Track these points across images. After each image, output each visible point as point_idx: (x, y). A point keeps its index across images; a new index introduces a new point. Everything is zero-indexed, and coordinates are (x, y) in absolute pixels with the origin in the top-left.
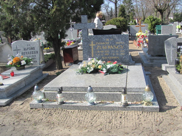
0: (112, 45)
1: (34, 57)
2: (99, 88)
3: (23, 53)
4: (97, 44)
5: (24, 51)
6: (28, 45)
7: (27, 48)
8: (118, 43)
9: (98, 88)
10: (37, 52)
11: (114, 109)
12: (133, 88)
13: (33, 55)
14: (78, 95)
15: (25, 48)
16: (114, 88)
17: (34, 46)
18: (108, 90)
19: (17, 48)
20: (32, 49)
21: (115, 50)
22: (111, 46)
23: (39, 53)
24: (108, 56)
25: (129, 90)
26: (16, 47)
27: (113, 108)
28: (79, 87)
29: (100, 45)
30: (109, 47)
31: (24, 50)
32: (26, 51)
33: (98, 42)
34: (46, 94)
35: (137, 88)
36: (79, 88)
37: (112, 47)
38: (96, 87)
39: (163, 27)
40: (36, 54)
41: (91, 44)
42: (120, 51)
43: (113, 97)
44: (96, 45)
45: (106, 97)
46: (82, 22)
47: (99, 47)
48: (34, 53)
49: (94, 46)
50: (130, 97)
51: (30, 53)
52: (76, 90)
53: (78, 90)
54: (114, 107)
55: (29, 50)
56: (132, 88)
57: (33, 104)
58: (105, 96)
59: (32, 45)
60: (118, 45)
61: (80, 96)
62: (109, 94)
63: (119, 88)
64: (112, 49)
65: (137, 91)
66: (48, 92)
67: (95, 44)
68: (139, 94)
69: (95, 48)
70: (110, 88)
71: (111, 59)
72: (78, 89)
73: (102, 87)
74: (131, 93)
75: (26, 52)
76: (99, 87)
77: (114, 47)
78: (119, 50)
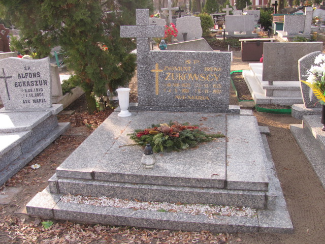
0: (197, 73)
1: (39, 92)
2: (170, 179)
3: (18, 84)
4: (167, 69)
5: (18, 80)
6: (27, 68)
7: (24, 74)
8: (208, 69)
9: (168, 178)
10: (45, 82)
11: (199, 227)
12: (241, 182)
13: (37, 87)
14: (126, 191)
15: (20, 73)
16: (201, 179)
17: (38, 70)
18: (189, 183)
19: (4, 72)
20: (35, 75)
21: (203, 83)
22: (195, 75)
23: (48, 84)
24: (188, 94)
25: (232, 187)
26: (2, 70)
27: (199, 225)
28: (128, 175)
29: (173, 72)
30: (190, 76)
31: (19, 77)
32: (24, 80)
33: (170, 65)
34: (60, 185)
35: (248, 183)
36: (128, 177)
37: (196, 78)
38: (163, 177)
39: (286, 19)
40: (43, 87)
41: (154, 69)
42: (212, 86)
43: (199, 198)
44: (165, 72)
45: (183, 199)
46: (137, 24)
47: (171, 75)
48: (38, 83)
49: (160, 73)
50: (234, 200)
51: (30, 84)
52: (122, 181)
53: (126, 181)
54: (200, 223)
55: (28, 77)
56: (238, 182)
57: (34, 208)
58: (182, 196)
59: (34, 68)
60: (209, 72)
61: (131, 193)
62: (190, 192)
63: (211, 181)
64: (196, 81)
65: (248, 188)
66: (65, 181)
67: (163, 68)
68: (252, 196)
69: (163, 76)
70: (194, 179)
71: (194, 100)
72: (126, 177)
73: (176, 178)
74: (236, 192)
75: (24, 83)
76: (171, 177)
77: (200, 77)
78: (210, 84)
